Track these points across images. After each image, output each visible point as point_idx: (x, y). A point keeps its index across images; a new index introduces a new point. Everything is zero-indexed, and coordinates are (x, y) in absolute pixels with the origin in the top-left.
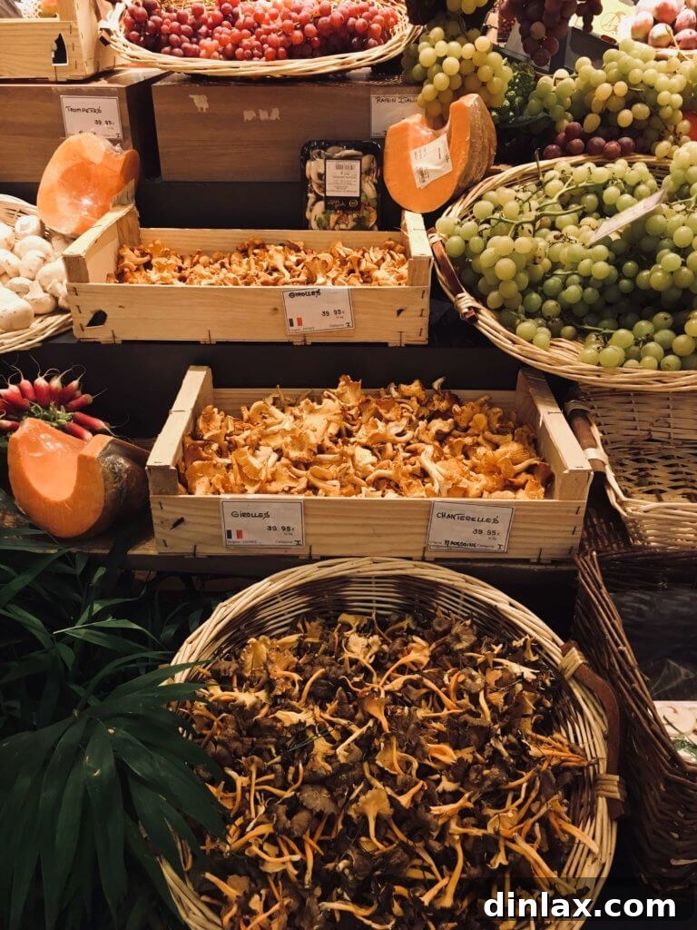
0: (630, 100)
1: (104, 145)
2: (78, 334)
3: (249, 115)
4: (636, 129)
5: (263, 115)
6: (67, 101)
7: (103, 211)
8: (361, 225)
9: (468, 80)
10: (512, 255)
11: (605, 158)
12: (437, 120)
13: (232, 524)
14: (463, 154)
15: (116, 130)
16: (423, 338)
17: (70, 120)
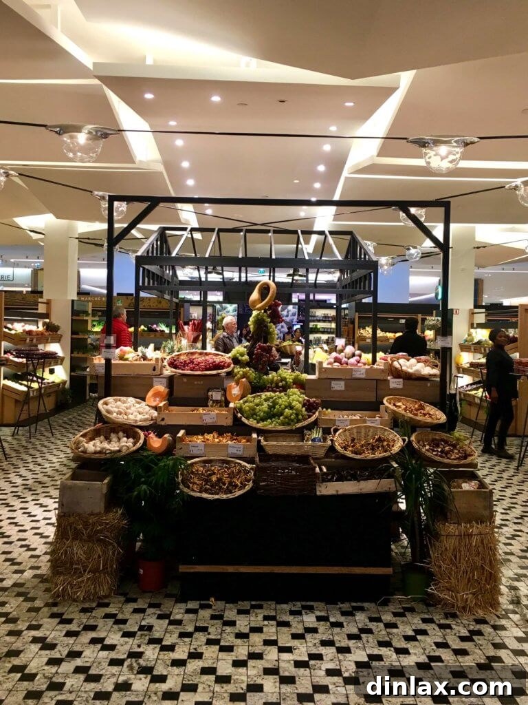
0: (281, 381)
1: (163, 388)
2: (158, 423)
3: (196, 383)
4: (282, 387)
5: (199, 383)
6: (155, 379)
7: (162, 402)
8: (221, 406)
9: (244, 375)
10: (249, 406)
11: (275, 392)
12: (237, 384)
13: (191, 448)
14: (242, 391)
15: (165, 385)
16: (231, 424)
17: (155, 383)
